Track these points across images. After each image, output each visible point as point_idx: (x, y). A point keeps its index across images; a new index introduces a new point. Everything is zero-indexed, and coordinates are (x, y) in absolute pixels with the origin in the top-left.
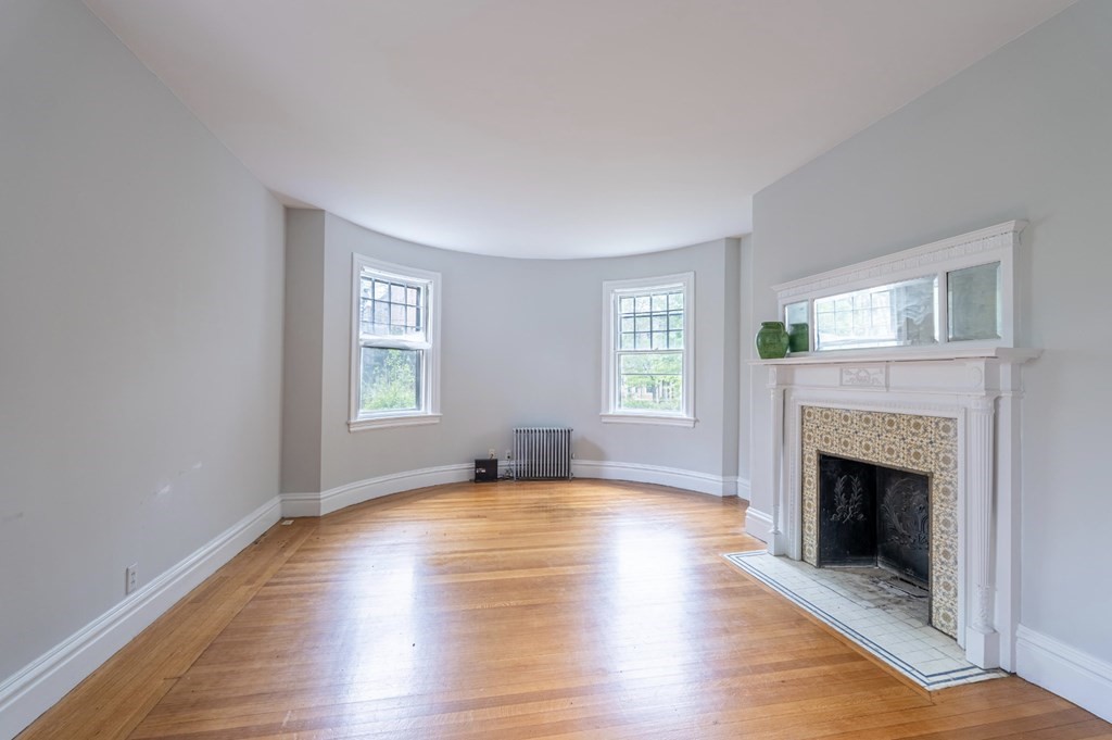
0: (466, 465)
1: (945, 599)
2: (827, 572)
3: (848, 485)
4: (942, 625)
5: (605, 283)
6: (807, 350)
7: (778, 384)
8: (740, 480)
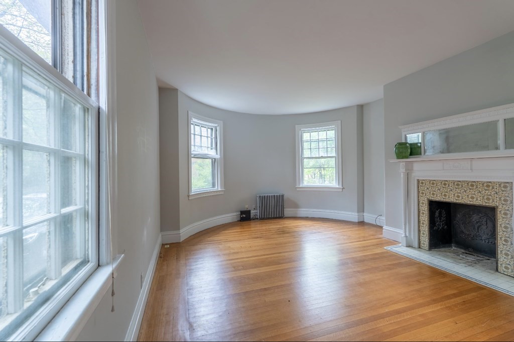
0: (235, 214)
1: (506, 260)
2: (434, 252)
3: (440, 213)
4: (504, 271)
5: (296, 126)
6: (421, 154)
7: (406, 170)
8: (365, 214)
